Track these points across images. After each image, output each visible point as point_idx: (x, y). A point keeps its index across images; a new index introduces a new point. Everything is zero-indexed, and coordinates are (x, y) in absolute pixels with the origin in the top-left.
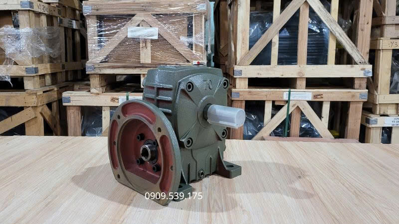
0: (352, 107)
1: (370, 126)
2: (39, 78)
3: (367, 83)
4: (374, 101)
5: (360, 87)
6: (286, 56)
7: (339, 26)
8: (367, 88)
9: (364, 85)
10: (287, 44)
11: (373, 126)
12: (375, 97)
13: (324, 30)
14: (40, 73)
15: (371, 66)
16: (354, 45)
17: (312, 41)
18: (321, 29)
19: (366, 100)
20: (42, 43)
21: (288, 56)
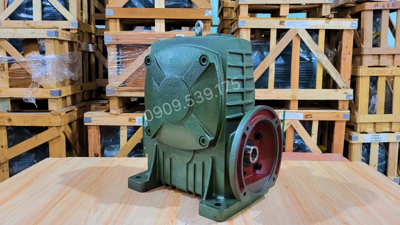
0: (337, 126)
1: (352, 142)
2: (61, 99)
3: (349, 105)
4: (355, 120)
5: (343, 108)
6: (281, 81)
7: (325, 56)
8: (350, 109)
9: (347, 107)
10: (282, 70)
11: (355, 142)
12: (356, 117)
13: (313, 58)
14: (63, 96)
15: (352, 90)
16: (338, 72)
17: (303, 68)
18: (310, 58)
19: (348, 120)
20: (65, 68)
21: (283, 80)
